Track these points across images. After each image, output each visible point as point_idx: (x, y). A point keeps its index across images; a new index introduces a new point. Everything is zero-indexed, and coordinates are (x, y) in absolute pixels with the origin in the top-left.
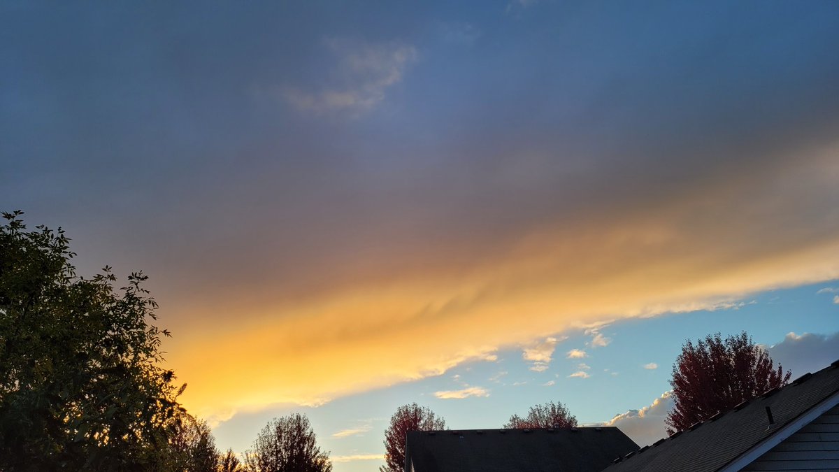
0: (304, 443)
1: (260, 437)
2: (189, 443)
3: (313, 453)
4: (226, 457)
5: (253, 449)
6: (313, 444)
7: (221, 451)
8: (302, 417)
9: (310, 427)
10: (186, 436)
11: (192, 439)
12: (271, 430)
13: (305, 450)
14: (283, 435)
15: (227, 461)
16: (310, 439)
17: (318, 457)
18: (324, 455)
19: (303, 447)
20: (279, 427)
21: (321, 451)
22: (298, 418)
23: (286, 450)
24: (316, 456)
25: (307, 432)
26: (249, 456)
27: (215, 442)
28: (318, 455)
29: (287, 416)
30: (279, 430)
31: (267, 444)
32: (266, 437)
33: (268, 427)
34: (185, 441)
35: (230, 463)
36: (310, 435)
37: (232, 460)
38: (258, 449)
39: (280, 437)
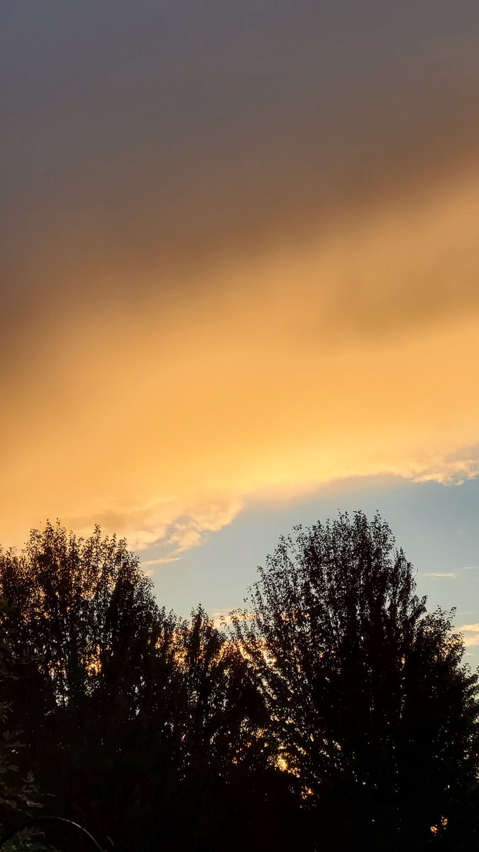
0: (383, 589)
1: (264, 576)
2: (89, 596)
3: (409, 613)
4: (190, 627)
5: (251, 608)
6: (406, 590)
7: (177, 613)
8: (370, 520)
9: (397, 546)
10: (78, 579)
11: (94, 585)
12: (292, 557)
13: (387, 605)
14: (325, 569)
15: (195, 636)
16: (400, 578)
17: (423, 622)
18: (437, 617)
19: (382, 601)
20: (312, 549)
21: (431, 609)
22: (361, 522)
23: (336, 608)
24: (418, 621)
25: (391, 558)
26: (241, 624)
27: (153, 592)
28: (422, 616)
29: (328, 517)
30: (313, 557)
31: (281, 594)
32: (278, 575)
33: (282, 550)
34: (79, 590)
35: (204, 642)
36: (397, 567)
37: (208, 635)
38: (262, 608)
39: (315, 575)
